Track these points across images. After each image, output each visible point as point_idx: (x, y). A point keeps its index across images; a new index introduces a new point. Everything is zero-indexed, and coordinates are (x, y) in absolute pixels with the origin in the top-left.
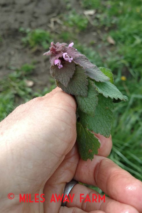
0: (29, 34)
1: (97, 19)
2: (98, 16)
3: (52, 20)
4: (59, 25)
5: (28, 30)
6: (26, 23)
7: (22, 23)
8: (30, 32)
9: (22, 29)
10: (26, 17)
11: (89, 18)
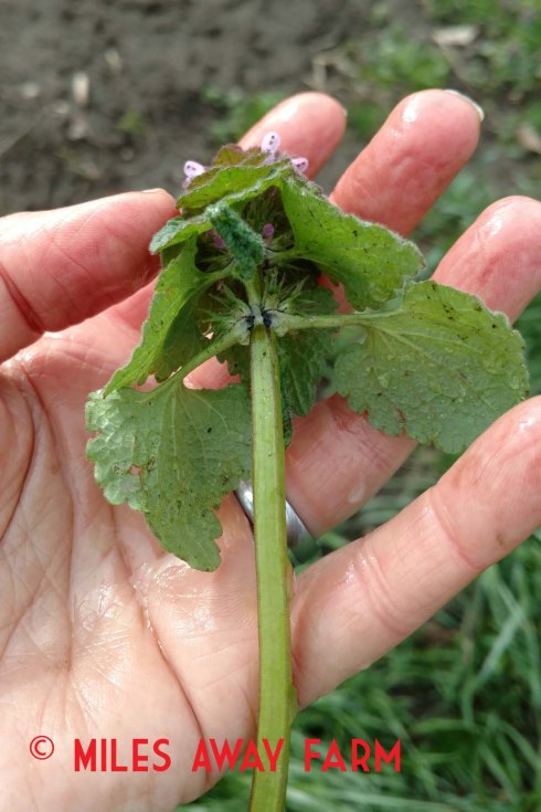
0: (238, 111)
1: (484, 60)
2: (488, 49)
3: (320, 62)
4: (346, 79)
5: (235, 97)
6: (227, 72)
7: (211, 71)
8: (240, 104)
9: (212, 93)
10: (227, 52)
11: (452, 56)
